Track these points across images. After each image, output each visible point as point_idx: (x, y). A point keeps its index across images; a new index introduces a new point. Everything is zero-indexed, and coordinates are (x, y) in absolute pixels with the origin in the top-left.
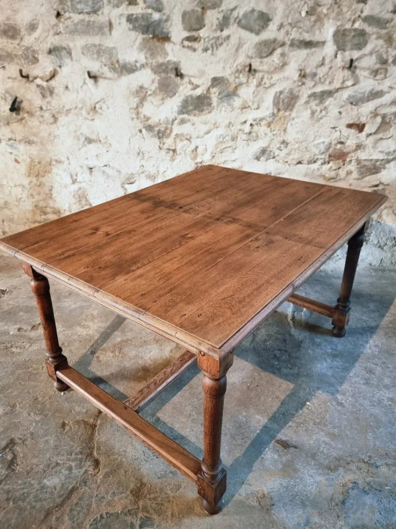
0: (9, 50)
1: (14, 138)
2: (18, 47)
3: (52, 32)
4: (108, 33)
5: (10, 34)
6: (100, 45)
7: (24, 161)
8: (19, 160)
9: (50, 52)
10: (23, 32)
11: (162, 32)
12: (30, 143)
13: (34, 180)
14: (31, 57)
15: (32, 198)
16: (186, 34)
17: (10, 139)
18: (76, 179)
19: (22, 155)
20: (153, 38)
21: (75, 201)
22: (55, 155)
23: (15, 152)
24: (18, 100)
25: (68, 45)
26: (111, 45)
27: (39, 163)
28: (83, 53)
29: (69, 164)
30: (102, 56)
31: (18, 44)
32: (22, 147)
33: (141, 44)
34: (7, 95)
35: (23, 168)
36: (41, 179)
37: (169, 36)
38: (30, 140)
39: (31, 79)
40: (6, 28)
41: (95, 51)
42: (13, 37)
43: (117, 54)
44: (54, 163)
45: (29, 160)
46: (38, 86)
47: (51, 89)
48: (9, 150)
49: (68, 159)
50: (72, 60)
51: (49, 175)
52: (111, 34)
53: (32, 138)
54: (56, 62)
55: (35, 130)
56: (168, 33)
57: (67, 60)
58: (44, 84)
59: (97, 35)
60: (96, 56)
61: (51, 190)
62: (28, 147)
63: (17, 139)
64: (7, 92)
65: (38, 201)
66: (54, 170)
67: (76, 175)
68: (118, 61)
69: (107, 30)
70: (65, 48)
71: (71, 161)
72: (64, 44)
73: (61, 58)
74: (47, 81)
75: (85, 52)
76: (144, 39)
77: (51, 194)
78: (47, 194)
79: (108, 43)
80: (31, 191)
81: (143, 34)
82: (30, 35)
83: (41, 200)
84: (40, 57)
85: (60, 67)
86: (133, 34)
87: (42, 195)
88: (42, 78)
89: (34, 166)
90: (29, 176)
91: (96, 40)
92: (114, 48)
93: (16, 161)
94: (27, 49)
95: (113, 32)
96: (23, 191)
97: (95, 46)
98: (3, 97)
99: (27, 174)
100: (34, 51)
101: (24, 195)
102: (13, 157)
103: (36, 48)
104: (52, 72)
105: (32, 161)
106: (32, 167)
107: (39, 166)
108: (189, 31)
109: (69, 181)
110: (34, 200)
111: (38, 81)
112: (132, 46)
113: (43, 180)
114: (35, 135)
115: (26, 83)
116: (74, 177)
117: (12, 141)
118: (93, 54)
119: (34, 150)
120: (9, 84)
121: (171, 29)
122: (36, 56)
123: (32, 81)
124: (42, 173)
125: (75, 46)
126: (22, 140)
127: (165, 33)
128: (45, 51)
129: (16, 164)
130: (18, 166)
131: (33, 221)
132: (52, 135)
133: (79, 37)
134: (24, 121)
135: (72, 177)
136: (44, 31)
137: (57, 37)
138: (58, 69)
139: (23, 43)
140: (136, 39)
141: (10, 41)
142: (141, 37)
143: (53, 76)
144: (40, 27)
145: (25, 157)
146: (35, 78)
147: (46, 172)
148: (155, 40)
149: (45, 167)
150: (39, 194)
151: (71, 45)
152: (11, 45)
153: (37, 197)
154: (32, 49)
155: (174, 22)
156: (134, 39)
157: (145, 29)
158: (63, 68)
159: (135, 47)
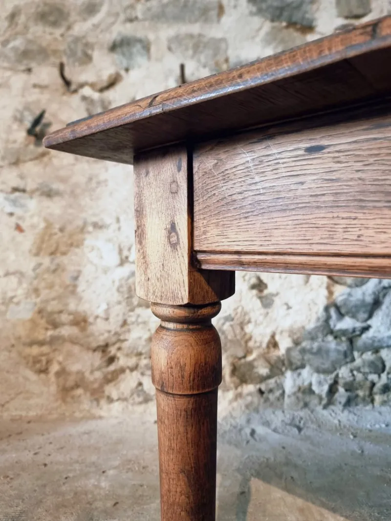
0: (44, 44)
1: (22, 186)
2: (60, 39)
3: (122, 17)
4: (215, 18)
5: (52, 18)
6: (200, 35)
7: (33, 227)
8: (24, 225)
9: (114, 47)
10: (73, 17)
11: (303, 18)
12: (49, 194)
13: (46, 261)
14: (79, 54)
15: (33, 296)
16: (341, 22)
17: (15, 190)
18: (127, 258)
19: (32, 216)
20: (287, 27)
21: (120, 298)
22: (94, 215)
23: (18, 211)
24: (44, 121)
25: (146, 37)
26: (219, 35)
27: (62, 230)
28: (170, 49)
29: (119, 229)
30: (201, 52)
31: (62, 35)
32: (33, 204)
33: (267, 34)
34: (26, 113)
35: (27, 241)
36: (60, 259)
37: (314, 24)
38: (51, 190)
39: (73, 87)
40: (46, 9)
41: (191, 45)
42: (55, 24)
43: (227, 49)
44: (90, 229)
45: (42, 225)
46: (84, 98)
47: (106, 103)
48: (9, 209)
49: (118, 220)
50: (149, 58)
51: (77, 250)
52: (219, 21)
53: (55, 186)
54: (121, 63)
55: (62, 173)
56: (312, 21)
57: (140, 59)
58: (96, 96)
59: (196, 21)
60: (190, 52)
61: (76, 278)
62: (46, 202)
63: (28, 189)
64: (27, 108)
65: (47, 301)
66: (89, 241)
67: (129, 249)
68: (227, 60)
69: (214, 13)
70: (140, 41)
71: (122, 223)
72: (140, 34)
73: (130, 57)
74: (102, 90)
75: (173, 46)
76: (273, 28)
77: (75, 286)
78: (67, 287)
79: (214, 32)
80: (35, 282)
81: (272, 20)
82: (85, 20)
83: (54, 299)
84: (96, 55)
85: (127, 70)
86: (257, 21)
87: (57, 288)
88: (92, 86)
89: (51, 235)
90: (37, 254)
91: (195, 29)
92: (223, 40)
93: (19, 228)
94: (77, 40)
95: (224, 19)
96: (20, 283)
97: (191, 36)
98: (18, 115)
99: (34, 251)
100: (87, 45)
101: (20, 292)
102: (13, 220)
103: (91, 39)
104: (113, 77)
105: (49, 226)
106: (47, 238)
107: (60, 234)
108: (347, 17)
109: (115, 259)
110: (38, 300)
111: (87, 91)
112: (253, 38)
113: (65, 260)
114: (63, 180)
115: (64, 94)
116: (125, 253)
117: (17, 194)
118: (187, 49)
119: (55, 207)
120: (34, 96)
121: (317, 15)
122: (90, 52)
123: (75, 91)
124: (63, 248)
125: (158, 38)
126: (37, 189)
127: (308, 19)
128: (106, 46)
129: (17, 233)
130: (19, 237)
131: (28, 341)
132: (94, 181)
133: (165, 26)
134: (46, 159)
135: (120, 251)
136: (109, 14)
137: (128, 25)
138: (123, 73)
139: (71, 32)
140: (260, 29)
141: (48, 29)
142: (267, 26)
143: (112, 83)
144: (104, 9)
145: (35, 220)
146: (82, 86)
147: (71, 245)
148: (291, 30)
149: (71, 236)
150: (51, 286)
151: (151, 37)
152: (48, 37)
153: (45, 294)
154: (84, 41)
155: (322, 7)
156: (257, 27)
157: (278, 13)
158: (131, 73)
159: (258, 39)
